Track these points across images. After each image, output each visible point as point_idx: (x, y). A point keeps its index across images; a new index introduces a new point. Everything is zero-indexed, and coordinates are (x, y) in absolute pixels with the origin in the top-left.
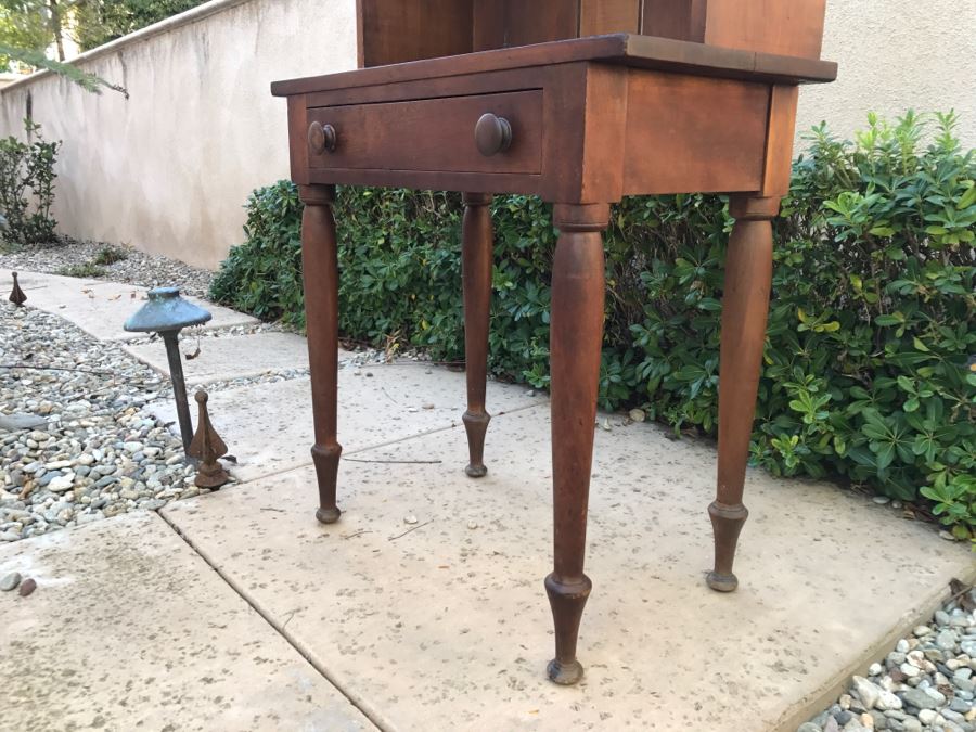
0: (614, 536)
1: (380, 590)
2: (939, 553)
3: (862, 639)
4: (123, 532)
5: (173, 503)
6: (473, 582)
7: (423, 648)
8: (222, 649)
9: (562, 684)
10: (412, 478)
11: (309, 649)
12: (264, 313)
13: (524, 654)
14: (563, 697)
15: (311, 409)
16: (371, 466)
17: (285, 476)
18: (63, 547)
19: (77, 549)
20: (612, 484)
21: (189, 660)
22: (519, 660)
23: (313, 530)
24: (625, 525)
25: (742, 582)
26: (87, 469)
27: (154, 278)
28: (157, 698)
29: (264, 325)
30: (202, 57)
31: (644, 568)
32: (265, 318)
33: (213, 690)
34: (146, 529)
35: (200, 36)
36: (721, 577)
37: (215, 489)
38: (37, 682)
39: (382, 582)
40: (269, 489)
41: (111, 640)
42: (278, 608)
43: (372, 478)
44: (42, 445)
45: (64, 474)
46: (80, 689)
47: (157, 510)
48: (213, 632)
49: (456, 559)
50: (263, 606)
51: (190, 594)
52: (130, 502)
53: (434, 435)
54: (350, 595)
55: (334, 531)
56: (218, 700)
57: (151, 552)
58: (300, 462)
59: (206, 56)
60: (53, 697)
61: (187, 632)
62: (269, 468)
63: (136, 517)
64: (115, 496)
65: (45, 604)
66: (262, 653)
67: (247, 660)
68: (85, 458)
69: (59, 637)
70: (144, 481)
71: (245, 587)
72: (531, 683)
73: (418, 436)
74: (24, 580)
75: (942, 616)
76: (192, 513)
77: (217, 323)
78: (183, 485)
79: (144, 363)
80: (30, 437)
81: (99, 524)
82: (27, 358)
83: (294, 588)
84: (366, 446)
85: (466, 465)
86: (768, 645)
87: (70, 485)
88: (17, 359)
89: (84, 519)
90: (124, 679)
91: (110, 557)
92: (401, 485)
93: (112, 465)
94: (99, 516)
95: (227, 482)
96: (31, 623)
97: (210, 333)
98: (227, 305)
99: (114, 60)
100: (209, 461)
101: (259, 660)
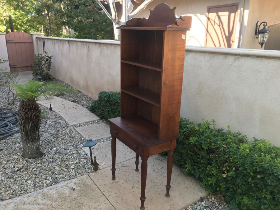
0: (155, 185)
1: (120, 193)
2: (202, 192)
3: (183, 206)
4: (84, 179)
5: (91, 174)
6: (133, 193)
7: (125, 203)
8: (100, 201)
10: (127, 170)
11: (111, 202)
12: (101, 117)
16: (120, 167)
17: (107, 168)
18: (77, 182)
19: (79, 182)
20: (158, 174)
21: (96, 203)
22: (137, 206)
23: (111, 181)
24: (157, 183)
25: (171, 195)
26: (76, 164)
27: (76, 97)
29: (101, 121)
30: (88, 51)
31: (158, 192)
32: (101, 119)
33: (100, 207)
34: (87, 179)
35: (88, 45)
37: (96, 171)
38: (79, 204)
40: (105, 171)
41: (86, 199)
42: (107, 195)
43: (121, 170)
44: (67, 158)
45: (72, 165)
46: (84, 206)
47: (88, 175)
48: (99, 199)
49: (131, 188)
50: (105, 195)
51: (95, 192)
52: (84, 173)
53: (131, 160)
54: (116, 194)
55: (115, 181)
56: (101, 209)
57: (89, 184)
58: (109, 165)
59: (89, 51)
60: (81, 207)
61: (96, 198)
62: (104, 167)
63: (85, 176)
64: (81, 171)
65: (77, 192)
66: (105, 202)
67: (103, 203)
68: (75, 162)
69: (80, 198)
70: (86, 168)
71: (102, 191)
72: (138, 209)
73: (128, 160)
74: (73, 188)
75: (197, 203)
76: (94, 176)
77: (92, 120)
78: (91, 170)
79: (79, 134)
80: (65, 156)
81: (80, 177)
82: (58, 131)
83: (109, 192)
84: (120, 162)
85: (135, 168)
86: (170, 206)
87: (74, 168)
88: (56, 131)
89: (78, 176)
90: (89, 205)
91: (83, 184)
92: (125, 172)
93: (79, 164)
94: (80, 175)
95: (98, 169)
96: (76, 195)
97: (90, 123)
98: (93, 113)
99: (67, 42)
100: (96, 166)
101: (105, 203)
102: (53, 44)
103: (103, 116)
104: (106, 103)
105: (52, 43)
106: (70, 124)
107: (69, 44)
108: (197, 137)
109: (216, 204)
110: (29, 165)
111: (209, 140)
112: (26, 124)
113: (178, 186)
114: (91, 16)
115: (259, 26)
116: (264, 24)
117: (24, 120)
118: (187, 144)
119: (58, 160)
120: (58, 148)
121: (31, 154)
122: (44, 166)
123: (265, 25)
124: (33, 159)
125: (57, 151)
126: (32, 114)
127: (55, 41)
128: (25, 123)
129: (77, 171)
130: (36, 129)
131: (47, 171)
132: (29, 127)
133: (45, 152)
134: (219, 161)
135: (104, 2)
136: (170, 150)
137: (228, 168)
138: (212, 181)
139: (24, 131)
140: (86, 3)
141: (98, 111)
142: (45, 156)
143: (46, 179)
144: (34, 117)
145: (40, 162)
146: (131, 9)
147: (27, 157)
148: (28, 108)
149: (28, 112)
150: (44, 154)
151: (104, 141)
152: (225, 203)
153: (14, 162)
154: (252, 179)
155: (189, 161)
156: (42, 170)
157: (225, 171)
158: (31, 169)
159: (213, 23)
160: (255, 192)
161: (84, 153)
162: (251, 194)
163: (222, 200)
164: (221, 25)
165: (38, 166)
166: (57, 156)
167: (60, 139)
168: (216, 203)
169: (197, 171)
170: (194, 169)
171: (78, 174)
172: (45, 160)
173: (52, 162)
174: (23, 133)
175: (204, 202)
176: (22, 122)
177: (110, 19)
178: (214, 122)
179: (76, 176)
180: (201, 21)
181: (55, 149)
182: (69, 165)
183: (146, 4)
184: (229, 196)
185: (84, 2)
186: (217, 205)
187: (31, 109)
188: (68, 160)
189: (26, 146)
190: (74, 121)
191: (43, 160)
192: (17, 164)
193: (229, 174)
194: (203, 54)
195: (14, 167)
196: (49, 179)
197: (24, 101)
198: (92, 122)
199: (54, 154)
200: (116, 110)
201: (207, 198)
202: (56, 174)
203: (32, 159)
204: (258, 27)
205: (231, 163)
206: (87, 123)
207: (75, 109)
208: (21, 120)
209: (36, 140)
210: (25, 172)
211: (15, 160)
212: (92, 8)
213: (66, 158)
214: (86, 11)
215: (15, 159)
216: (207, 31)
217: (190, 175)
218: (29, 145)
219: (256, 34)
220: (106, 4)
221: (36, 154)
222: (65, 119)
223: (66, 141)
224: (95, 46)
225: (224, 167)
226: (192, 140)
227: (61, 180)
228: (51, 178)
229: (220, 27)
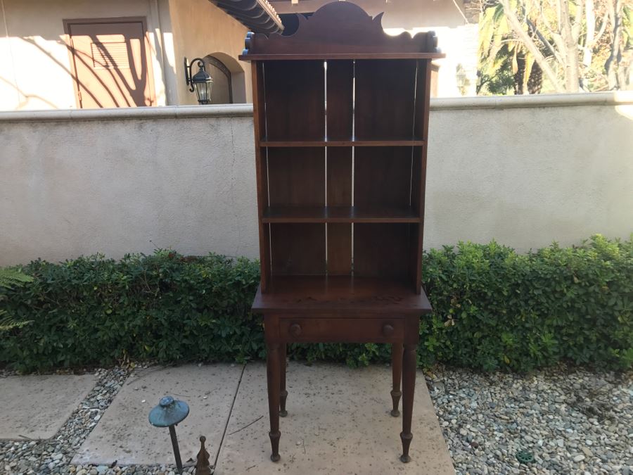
1: (333, 469)
6: (348, 451)
14: (411, 465)
20: (323, 395)
24: (349, 408)
31: (374, 420)
36: (396, 413)
73: (231, 409)
75: (433, 395)
115: (190, 67)
116: (199, 63)
123: (201, 64)
137: (459, 306)
157: (452, 313)
159: (90, 62)
161: (104, 467)
164: (110, 64)
201: (430, 381)
204: (188, 69)
216: (78, 82)
219: (188, 84)
225: (451, 308)
229: (109, 70)
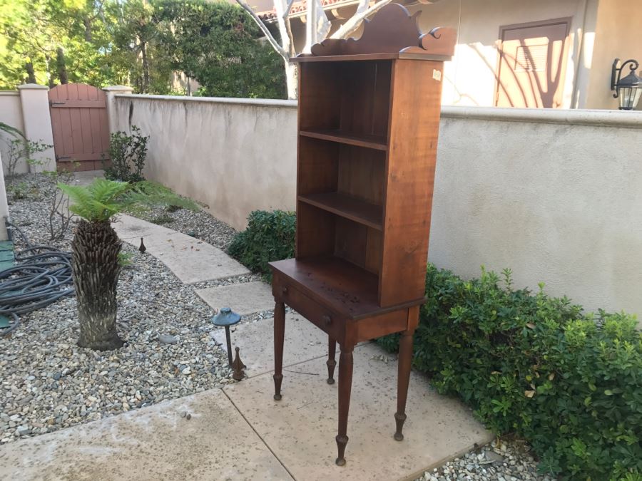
0: (371, 415)
1: (292, 429)
2: (478, 433)
3: (434, 460)
4: (213, 397)
5: (226, 386)
6: (321, 429)
7: (303, 450)
8: (246, 444)
9: (339, 465)
10: (307, 382)
11: (270, 447)
12: (254, 269)
13: (331, 455)
14: (339, 469)
15: (273, 340)
16: (294, 374)
17: (264, 376)
18: (196, 401)
19: (200, 403)
20: (378, 391)
21: (238, 447)
22: (329, 457)
23: (273, 403)
24: (376, 410)
25: (405, 437)
26: (194, 365)
27: (198, 225)
28: (231, 457)
29: (254, 277)
31: (377, 429)
32: (254, 272)
33: (245, 456)
34: (219, 397)
35: (227, 111)
36: (399, 436)
37: (240, 380)
38: (199, 449)
39: (293, 426)
40: (258, 382)
41: (215, 437)
42: (262, 432)
43: (294, 381)
44: (176, 351)
45: (187, 367)
46: (210, 452)
47: (221, 389)
48: (244, 438)
49: (317, 419)
50: (257, 431)
51: (236, 424)
52: (212, 384)
53: (318, 359)
54: (283, 429)
55: (279, 403)
56: (247, 459)
57: (222, 407)
58: (269, 370)
59: (230, 123)
60: (204, 454)
61: (236, 437)
62: (258, 372)
63: (214, 391)
64: (206, 380)
65: (195, 423)
66: (257, 447)
67: (253, 448)
68: (193, 361)
69: (202, 435)
70: (216, 375)
71: (251, 423)
72: (331, 464)
73: (312, 360)
74: (188, 414)
75: (467, 455)
76: (233, 391)
77: (233, 274)
78: (229, 378)
79: (204, 302)
80: (172, 348)
81: (204, 393)
82: (157, 295)
83: (266, 425)
84: (292, 363)
85: (328, 377)
86: (403, 460)
87: (190, 372)
88: (153, 295)
89: (198, 389)
90: (221, 450)
91: (210, 408)
92: (303, 384)
93: (203, 364)
94: (203, 389)
95: (244, 377)
96: (193, 429)
97: (229, 280)
98: (236, 259)
99: (181, 105)
100: (238, 371)
101: (257, 449)
102: (150, 109)
103: (259, 267)
104: (264, 236)
105: (148, 108)
106: (185, 282)
107: (186, 109)
108: (469, 306)
109: (510, 460)
110: (92, 362)
111: (494, 312)
112: (88, 273)
113: (423, 418)
114: (237, 50)
115: (620, 70)
116: (631, 65)
117: (84, 264)
118: (445, 325)
119: (156, 355)
120: (157, 330)
121: (98, 340)
122: (124, 367)
123: (634, 67)
124: (101, 351)
125: (155, 338)
126: (102, 251)
127: (156, 102)
128: (86, 269)
129: (196, 379)
130: (108, 284)
131: (131, 377)
132: (95, 279)
133: (127, 339)
134: (517, 361)
135: (267, 18)
136: (406, 331)
137: (538, 376)
138: (502, 406)
139: (83, 289)
140: (225, 20)
141: (246, 255)
142: (127, 346)
143: (127, 395)
144: (105, 257)
145: (116, 358)
146: (327, 31)
147: (89, 345)
148: (94, 238)
149: (93, 246)
150: (126, 342)
151: (258, 319)
152: (530, 459)
153: (61, 356)
154: (593, 400)
155: (449, 364)
156: (120, 376)
157: (530, 382)
158: (97, 372)
159: (512, 63)
160: (600, 430)
161: (213, 343)
162: (591, 434)
163: (524, 452)
164: (530, 67)
165: (111, 365)
166: (153, 347)
167: (162, 313)
168: (511, 457)
169: (467, 385)
170: (462, 381)
171: (198, 385)
172: (128, 355)
173: (143, 360)
174: (82, 292)
175: (483, 454)
176: (81, 268)
177: (279, 52)
178: (507, 273)
179: (194, 391)
180: (483, 58)
181: (149, 332)
182: (179, 366)
183: (360, 20)
184: (539, 441)
185: (222, 20)
186: (513, 463)
187: (100, 240)
188: (178, 356)
189: (86, 322)
190: (194, 276)
191: (123, 354)
192: (66, 360)
193: (541, 389)
194: (485, 124)
195: (61, 366)
196: (135, 395)
197: (85, 222)
198: (232, 277)
199: (148, 342)
200: (287, 252)
201: (490, 446)
202: (152, 385)
203: (98, 351)
204: (618, 72)
205: (544, 362)
206: (222, 280)
207: (197, 250)
208: (79, 263)
209: (109, 311)
210: (83, 379)
211: (62, 352)
212: (239, 31)
213: (174, 353)
214: (225, 39)
215: (62, 350)
216: (499, 82)
217: (452, 394)
218: (92, 320)
219: (612, 88)
220: (271, 22)
221: (108, 340)
222: (172, 270)
223: (174, 316)
224: (244, 111)
225: (528, 374)
226: (457, 312)
227: (161, 397)
228: (138, 391)
229: (528, 72)
